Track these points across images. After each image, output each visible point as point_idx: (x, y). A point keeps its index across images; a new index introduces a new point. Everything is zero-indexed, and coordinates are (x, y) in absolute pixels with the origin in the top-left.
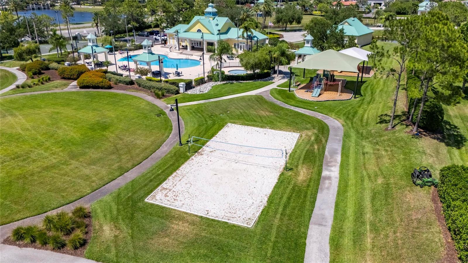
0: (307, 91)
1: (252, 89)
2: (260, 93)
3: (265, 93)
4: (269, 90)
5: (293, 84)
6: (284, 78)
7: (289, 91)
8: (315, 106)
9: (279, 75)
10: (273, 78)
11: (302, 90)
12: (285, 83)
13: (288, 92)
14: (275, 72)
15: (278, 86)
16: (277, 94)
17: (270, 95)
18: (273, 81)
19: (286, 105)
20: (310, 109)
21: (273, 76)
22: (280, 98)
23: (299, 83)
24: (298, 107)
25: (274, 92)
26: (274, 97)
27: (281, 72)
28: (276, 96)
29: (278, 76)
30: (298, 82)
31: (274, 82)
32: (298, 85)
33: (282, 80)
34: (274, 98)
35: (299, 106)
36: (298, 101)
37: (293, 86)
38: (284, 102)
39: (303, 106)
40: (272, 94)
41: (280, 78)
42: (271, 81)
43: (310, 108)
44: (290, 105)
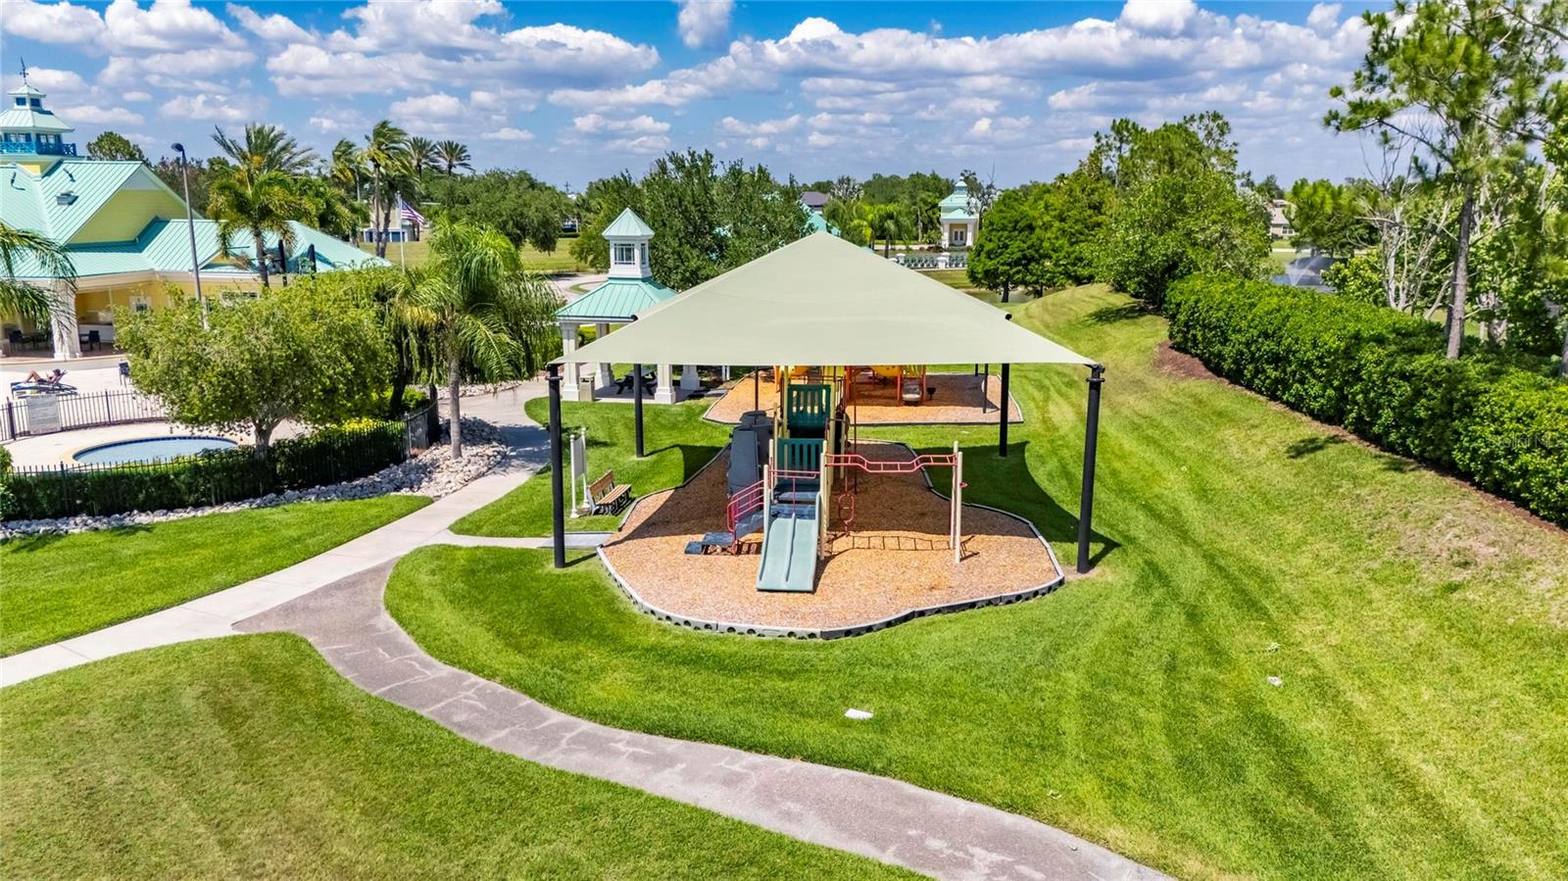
0: (705, 549)
1: (219, 578)
2: (289, 609)
3: (339, 599)
4: (377, 571)
5: (579, 499)
6: (503, 463)
7: (561, 560)
8: (846, 701)
9: (468, 451)
10: (427, 470)
11: (658, 542)
12: (513, 498)
13: (551, 567)
14: (437, 434)
15: (461, 527)
16: (455, 599)
17: (386, 621)
18: (426, 490)
19: (556, 717)
20: (815, 743)
21: (426, 456)
22: (480, 640)
23: (620, 490)
24: (676, 734)
25: (424, 578)
26: (422, 640)
27: (475, 432)
28: (446, 618)
29: (459, 454)
30: (610, 480)
31: (430, 501)
32: (619, 506)
33: (490, 478)
34: (420, 652)
35: (689, 719)
36: (662, 655)
37: (583, 514)
38: (528, 691)
39: (723, 720)
40: (409, 609)
41: (473, 468)
42: (405, 492)
43: (811, 731)
44: (592, 716)
